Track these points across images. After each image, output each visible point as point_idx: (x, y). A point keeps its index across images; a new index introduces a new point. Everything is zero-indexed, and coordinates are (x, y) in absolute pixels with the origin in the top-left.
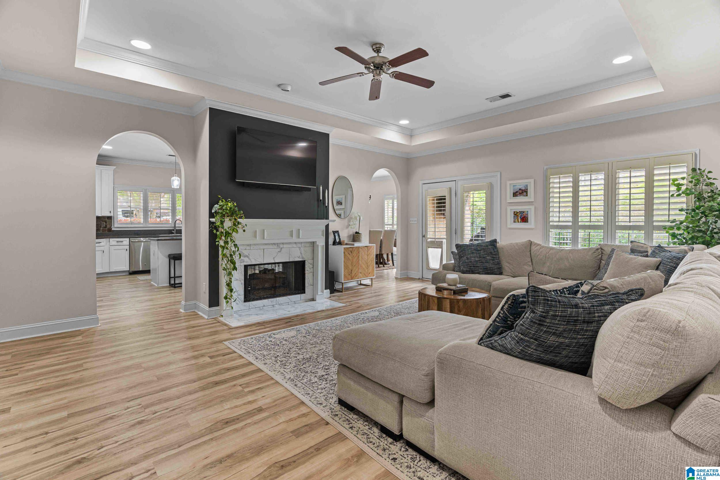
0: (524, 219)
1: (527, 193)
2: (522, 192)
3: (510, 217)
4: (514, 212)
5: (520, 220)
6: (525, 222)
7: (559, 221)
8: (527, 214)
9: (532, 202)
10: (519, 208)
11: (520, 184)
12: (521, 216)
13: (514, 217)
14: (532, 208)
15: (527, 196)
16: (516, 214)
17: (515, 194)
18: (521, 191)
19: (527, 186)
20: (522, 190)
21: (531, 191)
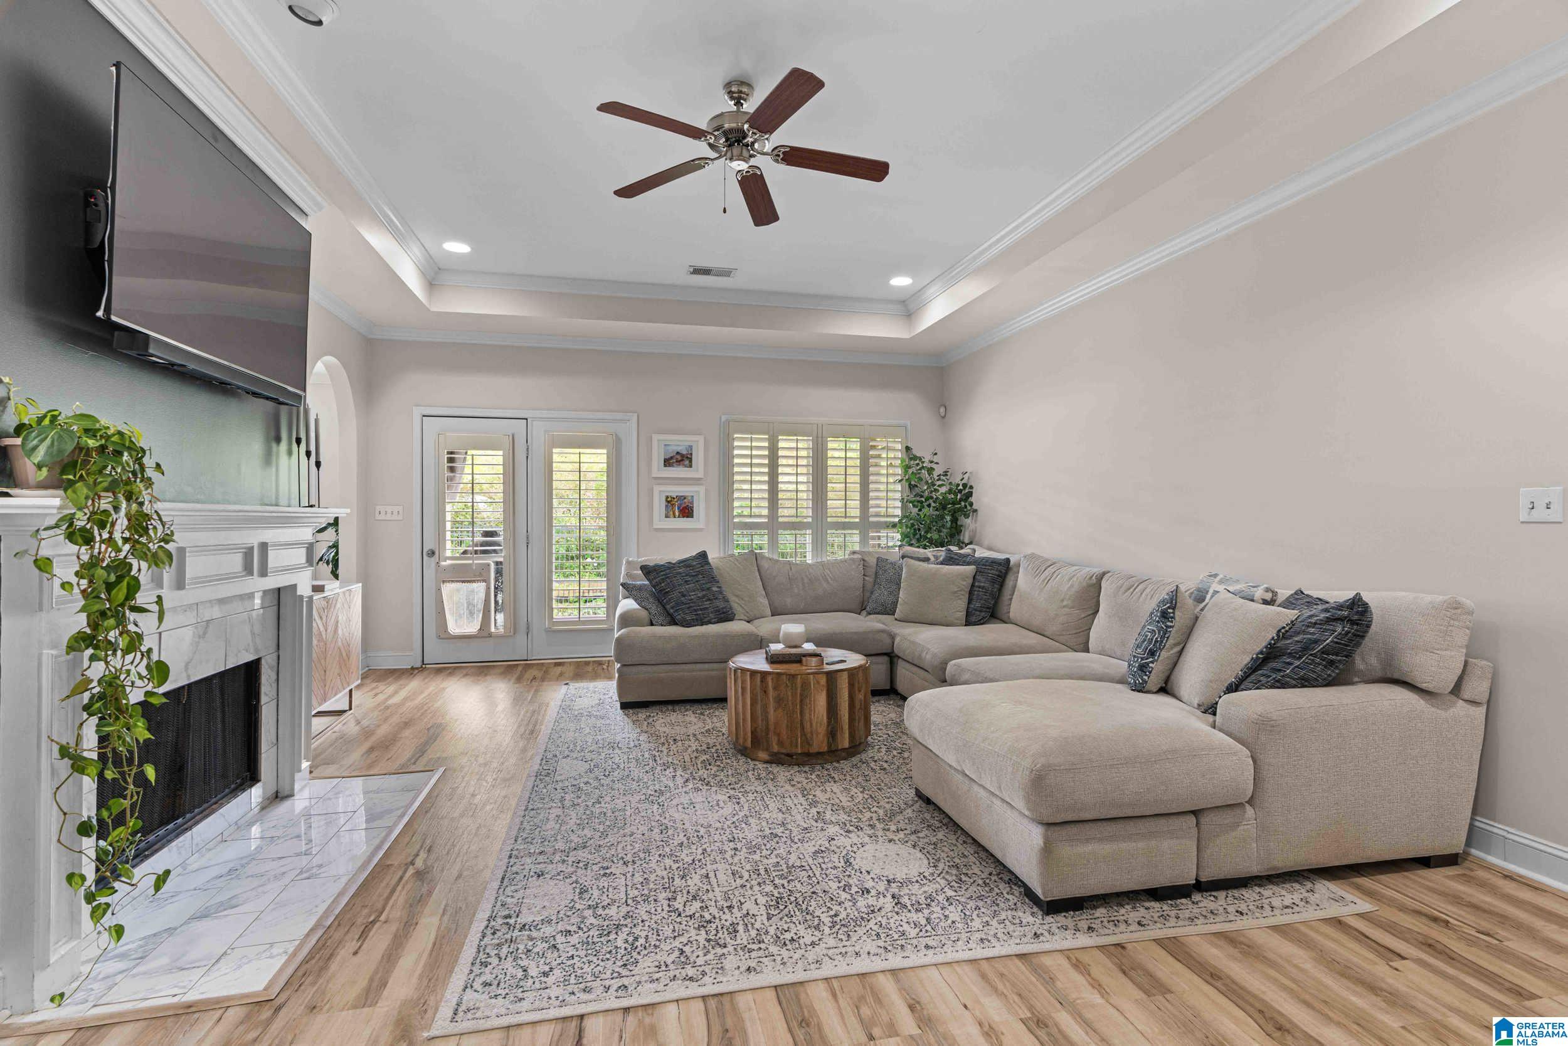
0: (687, 512)
1: (691, 461)
2: (682, 459)
3: (659, 506)
4: (667, 497)
5: (677, 514)
6: (688, 517)
7: (751, 516)
8: (692, 503)
9: (699, 479)
10: (675, 490)
11: (679, 443)
12: (681, 504)
13: (666, 506)
14: (701, 489)
15: (691, 466)
16: (669, 501)
17: (668, 462)
18: (679, 458)
19: (691, 447)
20: (682, 456)
21: (698, 458)
